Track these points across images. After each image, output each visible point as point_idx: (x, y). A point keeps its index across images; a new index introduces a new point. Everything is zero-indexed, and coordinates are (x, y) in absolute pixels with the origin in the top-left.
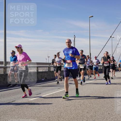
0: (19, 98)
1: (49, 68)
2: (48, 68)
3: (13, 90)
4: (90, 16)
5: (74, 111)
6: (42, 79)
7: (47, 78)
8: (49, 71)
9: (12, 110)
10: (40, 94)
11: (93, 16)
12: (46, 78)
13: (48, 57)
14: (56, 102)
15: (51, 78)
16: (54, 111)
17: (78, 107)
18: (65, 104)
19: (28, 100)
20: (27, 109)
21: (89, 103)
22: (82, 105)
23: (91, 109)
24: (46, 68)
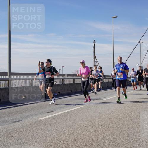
0: (27, 117)
1: (64, 80)
2: (62, 80)
3: (20, 107)
4: (114, 17)
5: (94, 132)
6: (55, 94)
7: (61, 93)
8: (64, 84)
9: (18, 131)
10: (52, 112)
11: (117, 17)
12: (59, 93)
13: (62, 67)
14: (72, 122)
15: (66, 92)
16: (69, 132)
17: (99, 128)
18: (82, 124)
19: (37, 119)
20: (36, 131)
21: (112, 123)
22: (103, 126)
23: (115, 130)
24: (59, 80)
